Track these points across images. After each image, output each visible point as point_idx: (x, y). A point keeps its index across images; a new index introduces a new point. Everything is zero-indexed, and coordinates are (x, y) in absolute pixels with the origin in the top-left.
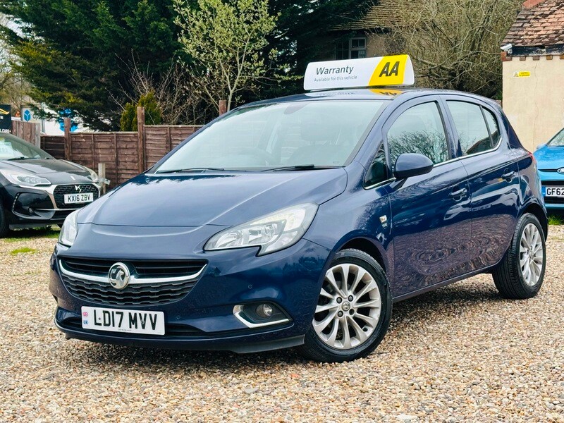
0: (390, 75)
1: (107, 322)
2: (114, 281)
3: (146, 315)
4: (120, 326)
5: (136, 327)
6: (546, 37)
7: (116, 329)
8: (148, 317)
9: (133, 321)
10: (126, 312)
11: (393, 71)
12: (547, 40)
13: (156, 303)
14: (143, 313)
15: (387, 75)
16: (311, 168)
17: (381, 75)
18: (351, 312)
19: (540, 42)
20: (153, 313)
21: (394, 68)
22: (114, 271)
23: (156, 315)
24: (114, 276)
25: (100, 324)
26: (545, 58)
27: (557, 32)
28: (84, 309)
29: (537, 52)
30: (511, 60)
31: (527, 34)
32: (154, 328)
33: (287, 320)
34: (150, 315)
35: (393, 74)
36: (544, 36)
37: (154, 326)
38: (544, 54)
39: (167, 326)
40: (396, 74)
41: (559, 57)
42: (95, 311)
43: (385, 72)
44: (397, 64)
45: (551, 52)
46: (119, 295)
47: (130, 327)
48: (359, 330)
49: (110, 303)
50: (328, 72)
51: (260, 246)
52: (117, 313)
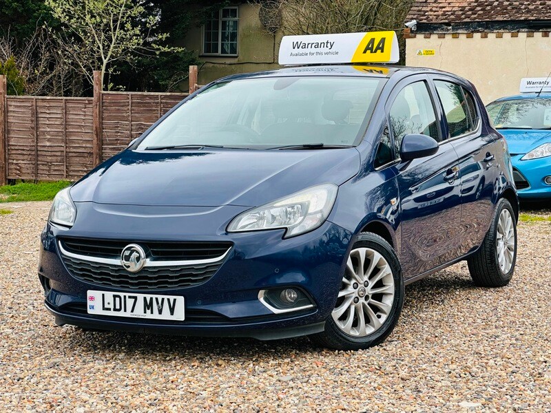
0: (375, 52)
1: (118, 307)
2: (127, 263)
3: (163, 299)
4: (132, 311)
5: (152, 313)
6: (452, 14)
7: (128, 314)
8: (166, 302)
9: (148, 306)
10: (140, 297)
11: (378, 48)
12: (452, 17)
13: (176, 288)
14: (160, 297)
15: (372, 52)
16: (320, 147)
17: (365, 52)
18: (367, 298)
19: (446, 19)
20: (172, 298)
21: (379, 44)
22: (127, 253)
23: (175, 300)
24: (127, 258)
25: (109, 309)
26: (450, 36)
27: (463, 9)
28: (90, 293)
29: (443, 29)
30: (415, 37)
31: (431, 10)
32: (172, 313)
33: (312, 306)
34: (168, 300)
35: (379, 51)
36: (449, 13)
37: (172, 310)
38: (451, 32)
39: (187, 311)
40: (382, 51)
41: (465, 36)
42: (103, 295)
43: (369, 48)
44: (383, 40)
45: (457, 29)
46: (132, 278)
47: (145, 312)
48: (373, 316)
49: (122, 287)
50: (305, 46)
51: (286, 228)
52: (130, 297)
